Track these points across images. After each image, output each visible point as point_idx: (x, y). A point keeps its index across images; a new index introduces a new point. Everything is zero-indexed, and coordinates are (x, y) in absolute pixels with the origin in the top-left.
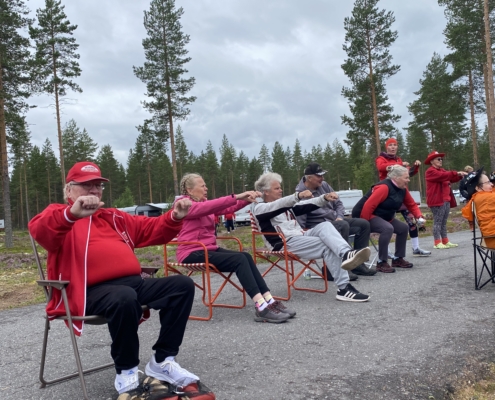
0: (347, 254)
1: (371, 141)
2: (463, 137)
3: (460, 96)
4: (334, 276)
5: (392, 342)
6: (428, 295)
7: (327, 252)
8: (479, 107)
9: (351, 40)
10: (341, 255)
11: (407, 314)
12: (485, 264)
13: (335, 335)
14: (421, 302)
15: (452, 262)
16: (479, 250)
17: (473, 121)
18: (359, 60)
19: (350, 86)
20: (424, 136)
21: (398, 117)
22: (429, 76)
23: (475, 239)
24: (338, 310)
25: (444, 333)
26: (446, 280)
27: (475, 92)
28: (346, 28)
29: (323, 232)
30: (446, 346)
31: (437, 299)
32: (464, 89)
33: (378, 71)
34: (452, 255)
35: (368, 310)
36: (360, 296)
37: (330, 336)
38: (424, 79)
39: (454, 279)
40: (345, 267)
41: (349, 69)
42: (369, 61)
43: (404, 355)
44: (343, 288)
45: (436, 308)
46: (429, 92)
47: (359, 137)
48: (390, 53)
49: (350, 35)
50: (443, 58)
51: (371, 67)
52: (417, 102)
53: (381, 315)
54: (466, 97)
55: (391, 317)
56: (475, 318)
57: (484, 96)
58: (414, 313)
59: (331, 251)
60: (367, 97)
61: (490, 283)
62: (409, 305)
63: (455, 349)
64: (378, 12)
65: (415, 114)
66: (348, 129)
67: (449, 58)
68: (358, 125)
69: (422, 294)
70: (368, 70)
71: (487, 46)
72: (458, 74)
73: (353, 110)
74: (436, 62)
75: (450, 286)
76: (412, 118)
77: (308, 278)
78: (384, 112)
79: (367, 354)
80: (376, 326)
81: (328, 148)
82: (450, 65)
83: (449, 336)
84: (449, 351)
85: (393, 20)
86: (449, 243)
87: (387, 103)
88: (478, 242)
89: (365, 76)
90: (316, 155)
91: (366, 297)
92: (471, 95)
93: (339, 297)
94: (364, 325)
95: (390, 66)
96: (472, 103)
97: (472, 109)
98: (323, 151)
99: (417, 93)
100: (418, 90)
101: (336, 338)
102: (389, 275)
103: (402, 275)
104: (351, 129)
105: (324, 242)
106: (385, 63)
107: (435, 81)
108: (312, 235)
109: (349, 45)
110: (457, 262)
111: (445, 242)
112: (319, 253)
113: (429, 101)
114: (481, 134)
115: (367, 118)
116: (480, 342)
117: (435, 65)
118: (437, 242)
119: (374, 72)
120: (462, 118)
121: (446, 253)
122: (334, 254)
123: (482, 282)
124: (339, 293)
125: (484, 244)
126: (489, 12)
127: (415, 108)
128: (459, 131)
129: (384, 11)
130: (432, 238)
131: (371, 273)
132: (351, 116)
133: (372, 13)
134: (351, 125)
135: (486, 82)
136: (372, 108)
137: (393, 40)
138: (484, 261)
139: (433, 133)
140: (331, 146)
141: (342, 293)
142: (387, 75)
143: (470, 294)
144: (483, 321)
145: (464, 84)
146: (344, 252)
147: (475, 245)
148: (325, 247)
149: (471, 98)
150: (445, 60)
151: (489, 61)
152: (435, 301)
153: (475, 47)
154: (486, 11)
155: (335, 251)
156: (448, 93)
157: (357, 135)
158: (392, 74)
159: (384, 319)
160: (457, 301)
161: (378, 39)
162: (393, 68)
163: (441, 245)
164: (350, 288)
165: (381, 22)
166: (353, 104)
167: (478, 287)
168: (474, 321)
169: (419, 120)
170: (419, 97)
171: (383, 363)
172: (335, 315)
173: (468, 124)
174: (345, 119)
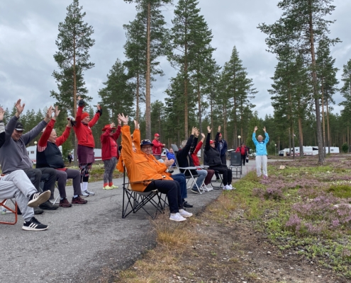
0: (33, 195)
1: (71, 111)
2: (131, 116)
3: (131, 90)
4: (22, 212)
5: (57, 260)
6: (91, 223)
7: (18, 193)
8: (141, 99)
9: (62, 38)
10: (28, 196)
11: (73, 238)
12: (129, 201)
13: (13, 258)
14: (85, 228)
15: (112, 199)
16: (127, 192)
17: (138, 106)
18: (66, 54)
19: (60, 71)
20: (107, 112)
21: (90, 98)
22: (113, 74)
23: (124, 184)
24: (22, 238)
25: (95, 250)
26: (105, 212)
27: (140, 89)
28: (59, 30)
29: (16, 178)
30: (94, 260)
31: (96, 226)
32: (134, 86)
33: (79, 64)
34: (113, 194)
35: (45, 237)
36: (41, 226)
37: (9, 259)
38: (110, 74)
39: (111, 211)
40: (31, 205)
41: (59, 59)
42: (74, 56)
43: (64, 270)
44: (29, 220)
45: (94, 233)
46: (113, 84)
47: (63, 108)
48: (88, 53)
49: (62, 35)
50: (122, 63)
51: (74, 60)
52: (105, 90)
53: (54, 240)
54: (135, 91)
55: (61, 241)
56: (117, 238)
57: (145, 92)
58: (78, 237)
59: (21, 192)
60: (71, 80)
61: (132, 213)
62: (76, 231)
63: (100, 262)
64: (83, 24)
65: (102, 97)
66: (55, 101)
67: (126, 64)
68: (62, 99)
69: (87, 223)
70: (72, 62)
71: (148, 61)
72: (131, 75)
73: (60, 88)
74: (118, 65)
75: (107, 216)
76: (100, 100)
77: (4, 213)
78: (81, 93)
79: (36, 272)
80: (48, 249)
81: (40, 113)
82: (127, 68)
83: (98, 253)
84: (96, 264)
85: (92, 32)
86: (113, 186)
87: (84, 87)
88: (126, 186)
89: (70, 66)
90: (30, 117)
91: (46, 226)
92: (138, 90)
93: (24, 228)
94: (39, 248)
95: (88, 62)
96: (138, 95)
97: (138, 99)
98: (35, 114)
99: (104, 84)
100: (106, 81)
101: (14, 261)
102: (67, 210)
103: (77, 209)
104: (58, 101)
105: (16, 186)
106: (84, 59)
107: (117, 77)
108: (7, 180)
109: (60, 41)
110: (115, 199)
111: (110, 185)
112: (12, 194)
113: (112, 90)
114: (142, 116)
115: (69, 95)
116: (117, 256)
117: (117, 67)
118: (105, 185)
119: (76, 64)
120: (132, 104)
121: (110, 193)
122: (23, 195)
123: (127, 212)
124: (25, 225)
125: (130, 188)
126: (151, 40)
127: (102, 93)
128: (129, 112)
129: (87, 24)
130: (103, 182)
131: (55, 208)
132: (58, 92)
133: (79, 23)
134: (58, 98)
135: (146, 84)
136: (73, 89)
137: (91, 45)
138: (129, 199)
139: (113, 111)
140: (42, 112)
141: (27, 224)
142: (85, 68)
143: (118, 221)
144: (122, 240)
145: (134, 82)
146: (31, 193)
147: (124, 188)
148: (16, 190)
149: (138, 93)
150: (124, 64)
151: (149, 70)
152: (94, 227)
153: (142, 60)
154: (149, 39)
155: (24, 192)
156: (124, 86)
157: (61, 106)
158: (88, 68)
159: (55, 243)
160: (109, 227)
161: (81, 42)
162: (90, 64)
163: (108, 187)
164: (34, 220)
165: (84, 31)
166: (60, 83)
167: (124, 217)
168: (116, 241)
169: (105, 101)
170: (106, 86)
171: (46, 278)
172: (18, 242)
173: (134, 108)
174: (53, 93)
